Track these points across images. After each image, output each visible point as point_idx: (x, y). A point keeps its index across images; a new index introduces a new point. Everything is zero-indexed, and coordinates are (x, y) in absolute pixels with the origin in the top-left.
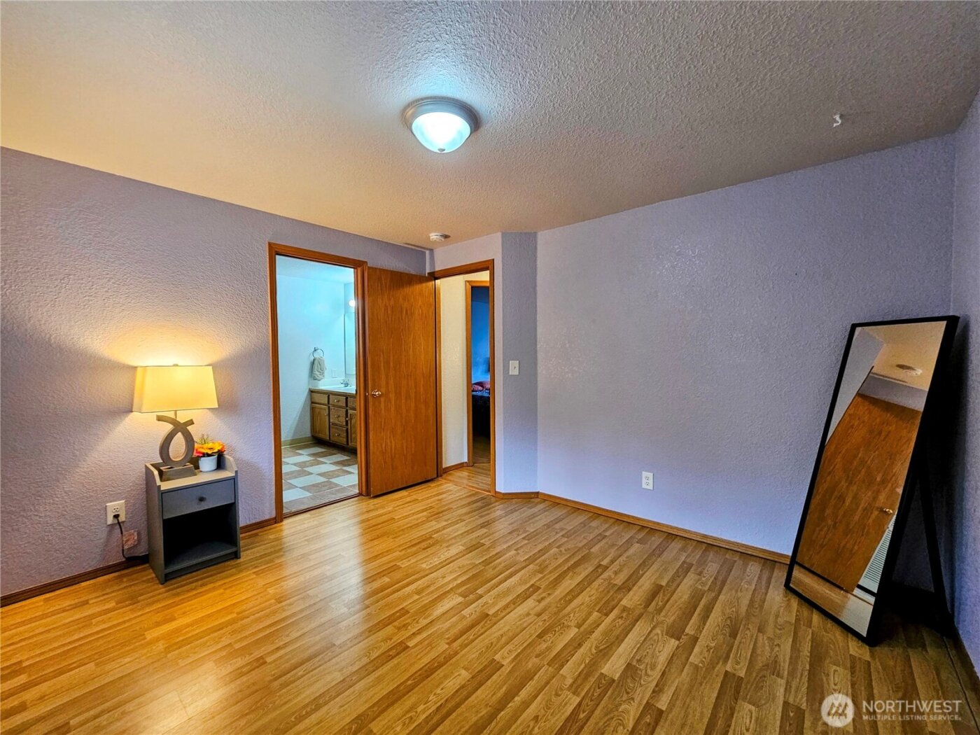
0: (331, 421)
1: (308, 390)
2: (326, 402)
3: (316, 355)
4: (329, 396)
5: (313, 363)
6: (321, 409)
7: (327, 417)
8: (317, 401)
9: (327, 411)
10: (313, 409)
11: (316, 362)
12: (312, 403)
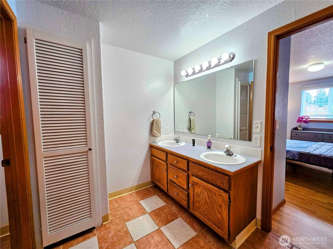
0: (169, 177)
1: (148, 145)
2: (165, 159)
3: (155, 118)
4: (167, 154)
5: (152, 124)
6: (159, 163)
7: (166, 173)
8: (156, 155)
9: (165, 167)
10: (152, 162)
11: (155, 123)
12: (152, 155)
